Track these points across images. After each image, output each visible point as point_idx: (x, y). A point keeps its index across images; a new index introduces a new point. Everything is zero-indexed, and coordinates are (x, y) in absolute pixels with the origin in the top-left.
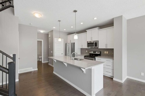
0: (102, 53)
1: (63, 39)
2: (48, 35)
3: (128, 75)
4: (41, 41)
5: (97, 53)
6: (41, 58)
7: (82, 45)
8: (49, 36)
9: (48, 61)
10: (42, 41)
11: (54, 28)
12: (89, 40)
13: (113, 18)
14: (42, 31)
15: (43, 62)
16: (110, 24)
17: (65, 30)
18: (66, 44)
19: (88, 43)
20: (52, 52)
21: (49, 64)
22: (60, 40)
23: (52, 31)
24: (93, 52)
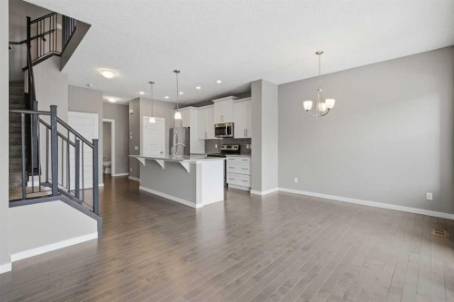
0: (242, 148)
1: (164, 119)
2: (126, 107)
3: (279, 186)
4: (110, 123)
5: (233, 149)
6: (110, 167)
7: (206, 133)
8: (131, 111)
9: (128, 171)
10: (113, 121)
11: (142, 93)
12: (218, 122)
13: (251, 83)
14: (112, 100)
15: (114, 175)
16: (244, 93)
17: (167, 97)
18: (171, 131)
19: (216, 129)
20: (136, 148)
21: (130, 178)
22: (152, 120)
23: (137, 100)
24: (228, 147)
